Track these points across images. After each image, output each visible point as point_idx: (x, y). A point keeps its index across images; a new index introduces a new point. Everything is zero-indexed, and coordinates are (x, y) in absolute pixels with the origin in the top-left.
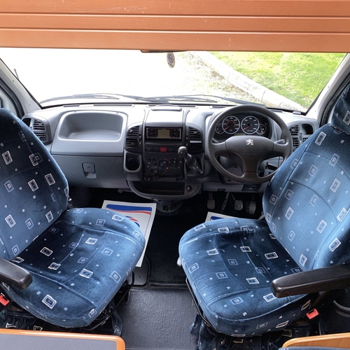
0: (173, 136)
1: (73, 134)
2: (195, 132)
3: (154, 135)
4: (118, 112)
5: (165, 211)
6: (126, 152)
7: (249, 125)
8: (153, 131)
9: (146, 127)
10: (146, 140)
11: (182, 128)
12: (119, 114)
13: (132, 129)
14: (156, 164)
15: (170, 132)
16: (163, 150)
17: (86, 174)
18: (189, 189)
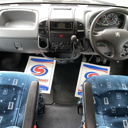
0: (67, 27)
1: (7, 24)
2: (81, 25)
3: (55, 27)
4: (33, 10)
5: (60, 62)
6: (39, 37)
7: (111, 19)
8: (55, 24)
9: (50, 22)
10: (51, 29)
11: (73, 22)
12: (34, 11)
13: (42, 22)
14: (57, 44)
15: (66, 25)
16: (61, 36)
17: (17, 48)
18: (74, 55)
